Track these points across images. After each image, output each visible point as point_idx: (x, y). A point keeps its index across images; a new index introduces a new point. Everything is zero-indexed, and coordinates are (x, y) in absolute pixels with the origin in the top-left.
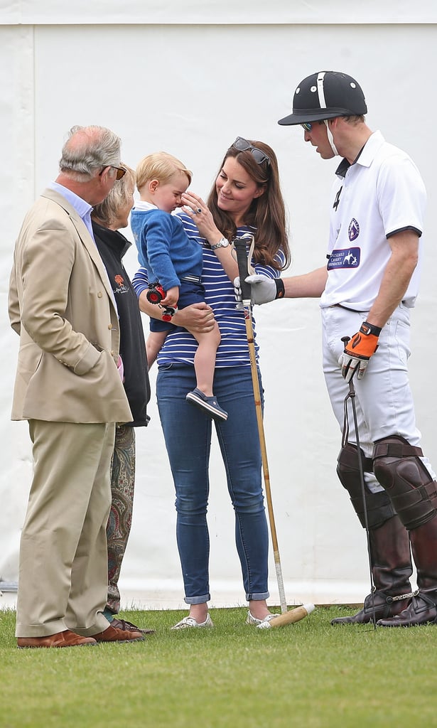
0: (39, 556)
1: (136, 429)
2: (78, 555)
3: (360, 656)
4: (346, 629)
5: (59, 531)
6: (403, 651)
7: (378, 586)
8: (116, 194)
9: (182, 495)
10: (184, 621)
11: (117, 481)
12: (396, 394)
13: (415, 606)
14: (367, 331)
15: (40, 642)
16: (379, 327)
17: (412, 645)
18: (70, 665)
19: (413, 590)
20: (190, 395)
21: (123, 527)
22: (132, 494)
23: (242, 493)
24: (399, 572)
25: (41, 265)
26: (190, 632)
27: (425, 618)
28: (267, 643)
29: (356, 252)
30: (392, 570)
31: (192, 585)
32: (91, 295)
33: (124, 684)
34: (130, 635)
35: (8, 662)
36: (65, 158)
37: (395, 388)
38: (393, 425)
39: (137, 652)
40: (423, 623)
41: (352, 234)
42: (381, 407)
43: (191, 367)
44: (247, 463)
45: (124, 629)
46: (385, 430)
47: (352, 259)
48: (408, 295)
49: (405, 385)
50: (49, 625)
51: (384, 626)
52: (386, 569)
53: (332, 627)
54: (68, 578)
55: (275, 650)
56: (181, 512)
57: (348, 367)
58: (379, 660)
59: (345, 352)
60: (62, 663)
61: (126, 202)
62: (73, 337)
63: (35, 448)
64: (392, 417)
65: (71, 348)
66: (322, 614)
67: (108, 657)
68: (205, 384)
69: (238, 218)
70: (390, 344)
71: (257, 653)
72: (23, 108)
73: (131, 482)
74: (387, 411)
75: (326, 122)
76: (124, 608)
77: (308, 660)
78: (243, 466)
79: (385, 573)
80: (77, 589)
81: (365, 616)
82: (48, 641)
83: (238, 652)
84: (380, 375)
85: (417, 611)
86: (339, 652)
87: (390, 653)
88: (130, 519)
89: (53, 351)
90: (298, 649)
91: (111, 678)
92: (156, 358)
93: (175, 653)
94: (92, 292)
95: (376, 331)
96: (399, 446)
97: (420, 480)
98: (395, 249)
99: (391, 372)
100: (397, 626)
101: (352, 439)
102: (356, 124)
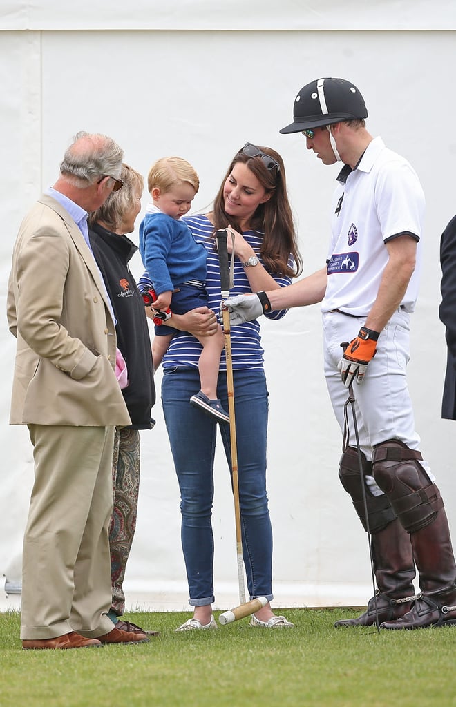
0: (43, 559)
1: (141, 432)
2: (80, 558)
3: (364, 658)
4: (349, 632)
5: (61, 534)
6: (407, 653)
7: (382, 588)
8: (123, 199)
9: (188, 498)
10: (188, 623)
11: (121, 484)
12: (393, 398)
13: (418, 609)
14: (365, 336)
15: (45, 644)
16: (377, 331)
17: (415, 648)
18: (75, 666)
19: (416, 594)
20: (194, 399)
21: (127, 529)
22: (136, 496)
23: (246, 496)
24: (402, 575)
25: (35, 272)
26: (194, 634)
27: (428, 621)
28: (270, 645)
29: (354, 257)
30: (395, 572)
31: (196, 587)
32: (87, 301)
33: (128, 685)
34: (135, 636)
35: (14, 663)
36: (67, 161)
37: (393, 393)
38: (391, 429)
39: (142, 654)
40: (426, 625)
41: (351, 239)
42: (379, 411)
43: (195, 370)
44: (252, 466)
45: (128, 631)
46: (384, 434)
47: (350, 264)
48: (406, 299)
49: (404, 389)
50: (55, 627)
51: (388, 628)
52: (389, 571)
53: (335, 629)
54: (71, 579)
55: (278, 653)
56: (187, 514)
57: (347, 371)
58: (382, 663)
59: (344, 357)
60: (67, 664)
61: (133, 207)
62: (69, 343)
63: (36, 451)
64: (390, 421)
65: (66, 353)
66: (326, 616)
67: (113, 659)
68: (208, 387)
69: (243, 223)
70: (388, 348)
71: (261, 655)
72: (30, 113)
73: (136, 484)
74: (385, 415)
75: (329, 127)
76: (129, 610)
77: (312, 662)
78: (248, 469)
79: (388, 575)
80: (81, 592)
81: (369, 619)
82: (53, 643)
83: (242, 654)
84: (377, 379)
85: (420, 614)
86: (343, 654)
87: (393, 655)
88: (134, 521)
89: (50, 357)
90: (301, 651)
91: (115, 680)
92: (161, 361)
93: (179, 655)
94: (87, 297)
95: (374, 336)
96: (398, 450)
97: (420, 483)
98: (392, 254)
99: (389, 376)
100: (401, 628)
101: (353, 443)
102: (357, 129)
